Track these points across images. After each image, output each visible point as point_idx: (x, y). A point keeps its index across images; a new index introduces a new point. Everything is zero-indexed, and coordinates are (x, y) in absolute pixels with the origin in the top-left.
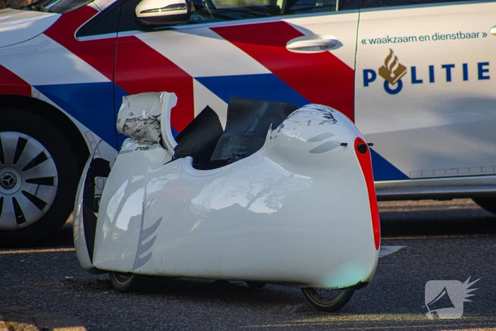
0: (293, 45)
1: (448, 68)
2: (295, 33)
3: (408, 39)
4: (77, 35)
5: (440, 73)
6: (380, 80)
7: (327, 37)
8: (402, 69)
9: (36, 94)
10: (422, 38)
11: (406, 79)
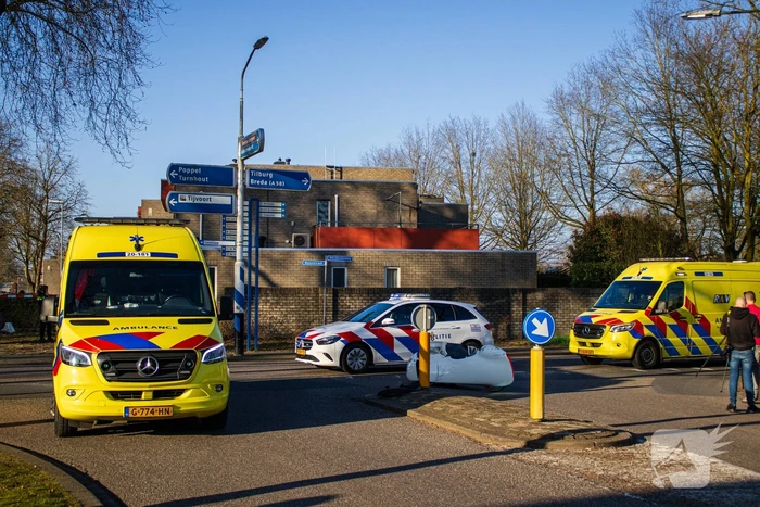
0: (412, 330)
1: (443, 335)
2: (413, 328)
4: (371, 327)
5: (441, 336)
8: (434, 335)
9: (363, 340)
10: (438, 329)
11: (435, 338)
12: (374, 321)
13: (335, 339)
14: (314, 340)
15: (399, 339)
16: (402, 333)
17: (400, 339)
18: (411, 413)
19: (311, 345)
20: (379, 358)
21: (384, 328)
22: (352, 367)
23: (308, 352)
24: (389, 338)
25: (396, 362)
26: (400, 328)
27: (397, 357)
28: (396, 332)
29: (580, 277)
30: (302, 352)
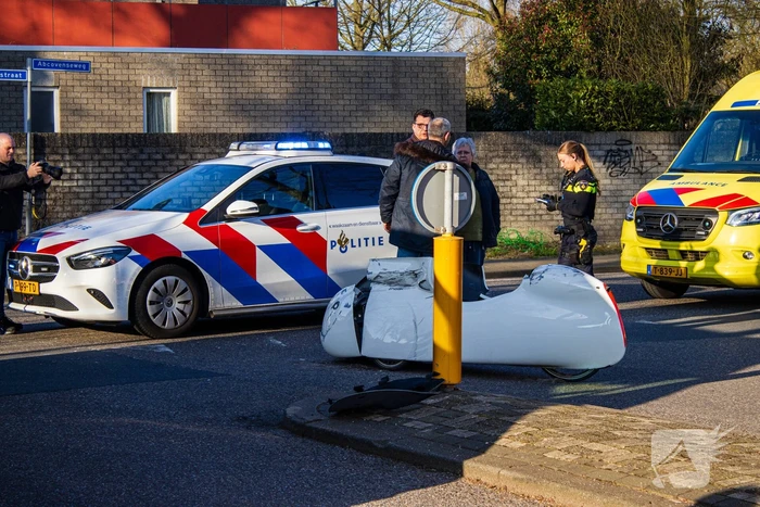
0: (299, 228)
1: (366, 239)
2: (300, 223)
3: (348, 225)
4: (201, 223)
5: (363, 242)
6: (338, 246)
7: (314, 225)
8: (347, 240)
9: (184, 256)
10: (355, 225)
11: (349, 245)
12: (208, 207)
13: (114, 255)
14: (61, 256)
15: (267, 249)
16: (273, 237)
17: (270, 250)
18: (470, 466)
19: (56, 269)
20: (222, 300)
21: (233, 225)
22: (157, 321)
23: (46, 288)
24: (245, 249)
25: (262, 307)
26: (269, 223)
27: (262, 294)
28: (260, 234)
29: (559, 110)
30: (30, 288)
